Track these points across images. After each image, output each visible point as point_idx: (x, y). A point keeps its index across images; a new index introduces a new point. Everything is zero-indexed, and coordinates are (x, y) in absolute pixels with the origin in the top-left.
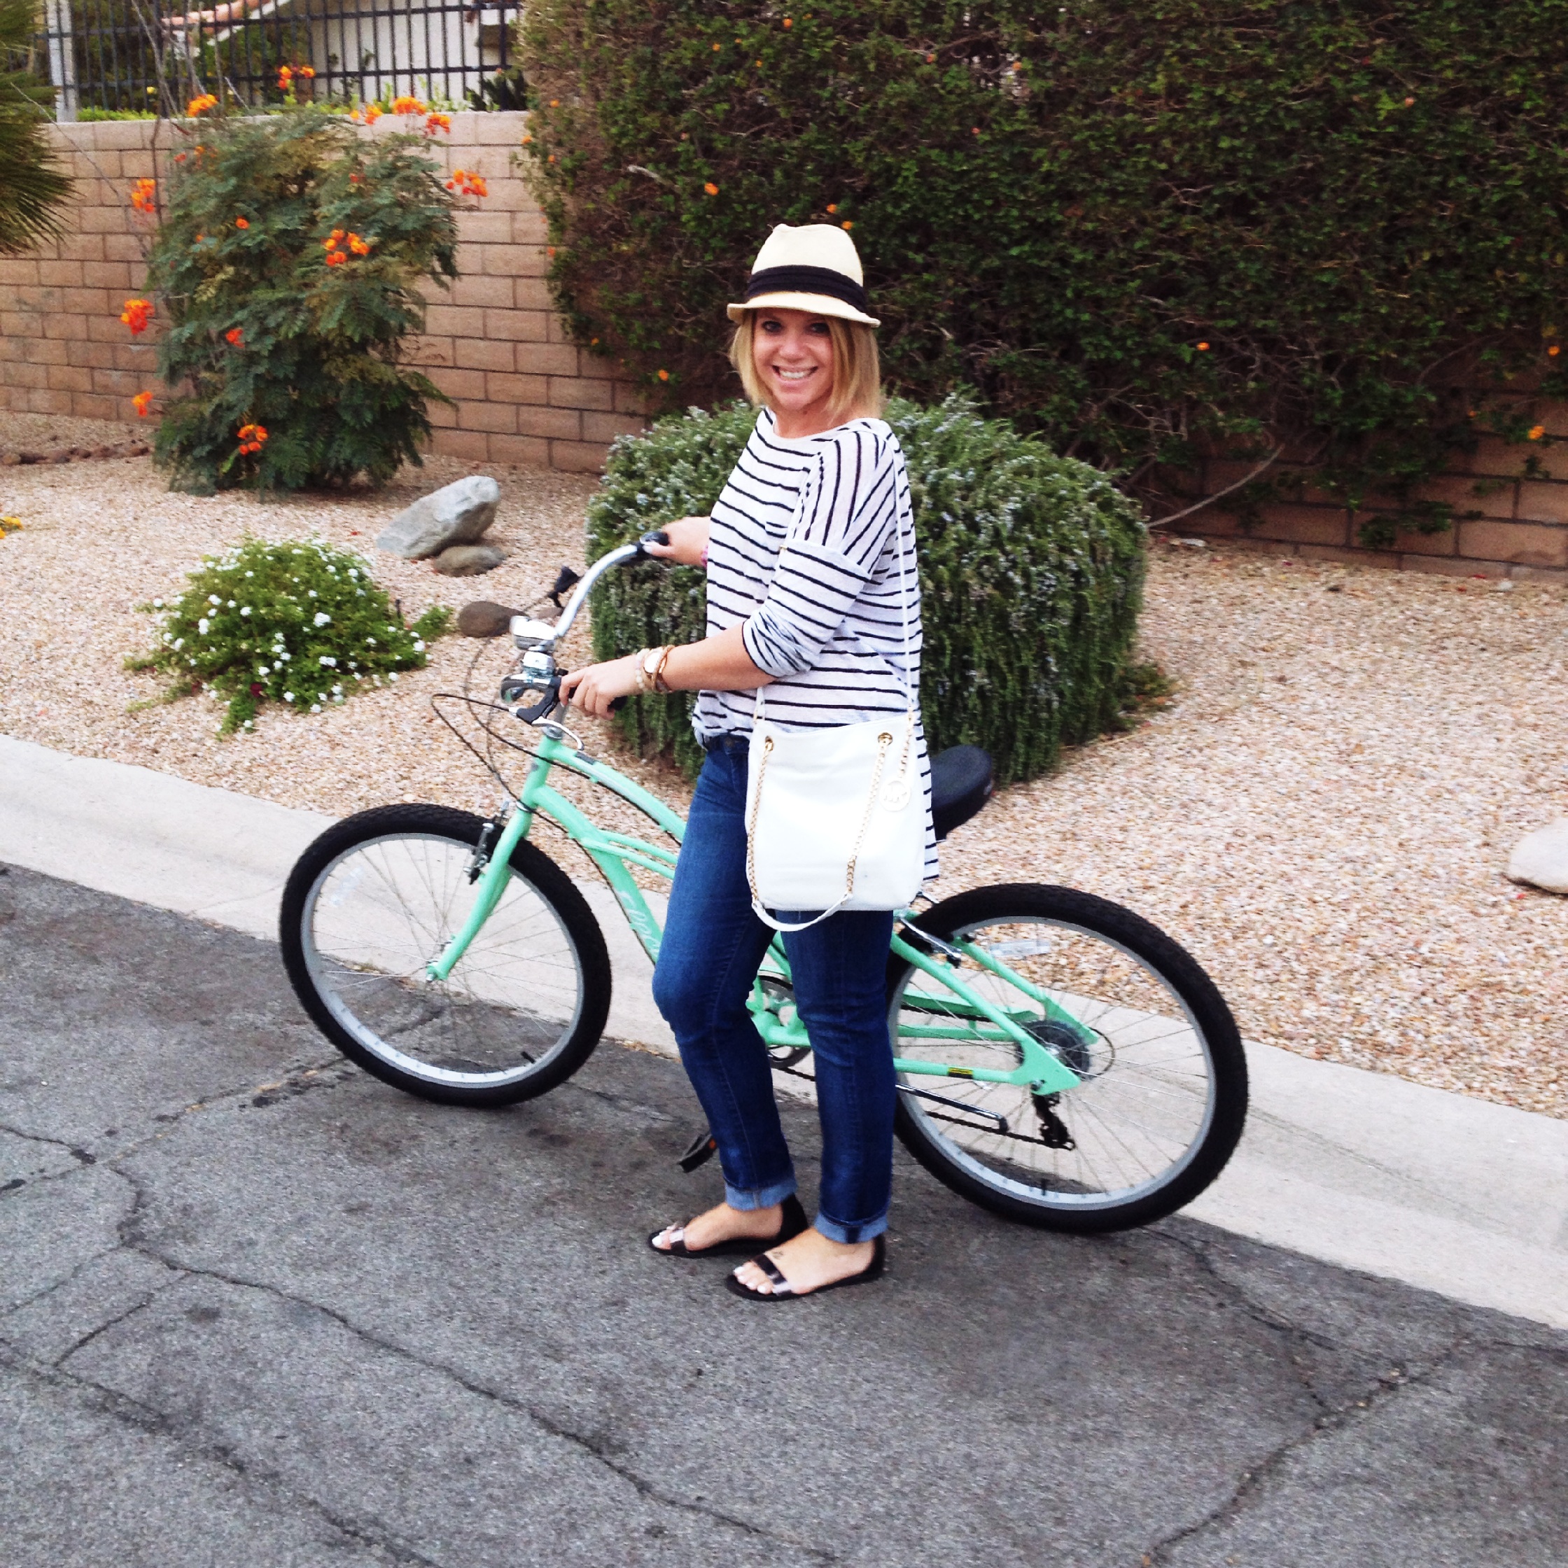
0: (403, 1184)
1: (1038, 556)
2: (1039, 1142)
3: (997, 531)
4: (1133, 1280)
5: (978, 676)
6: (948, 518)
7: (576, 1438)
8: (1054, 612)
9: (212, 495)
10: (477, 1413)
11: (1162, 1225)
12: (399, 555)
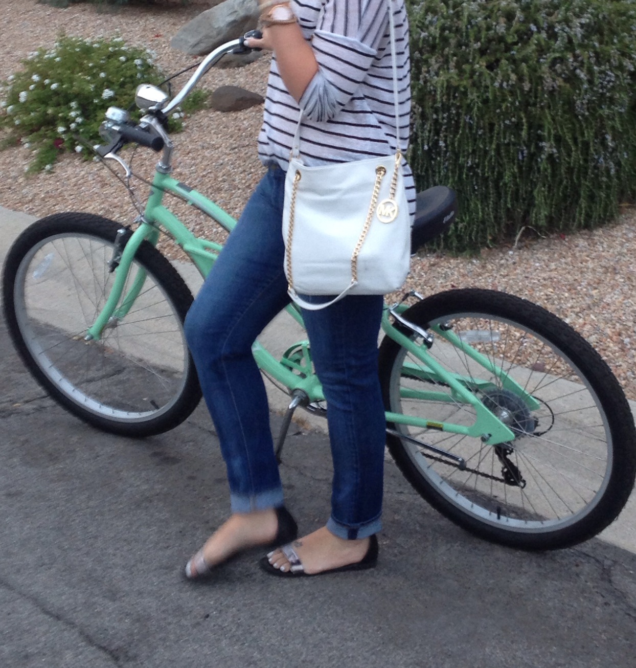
1: (600, 58)
3: (570, 41)
4: (548, 583)
6: (533, 28)
8: (612, 101)
9: (66, 7)
12: (185, 52)
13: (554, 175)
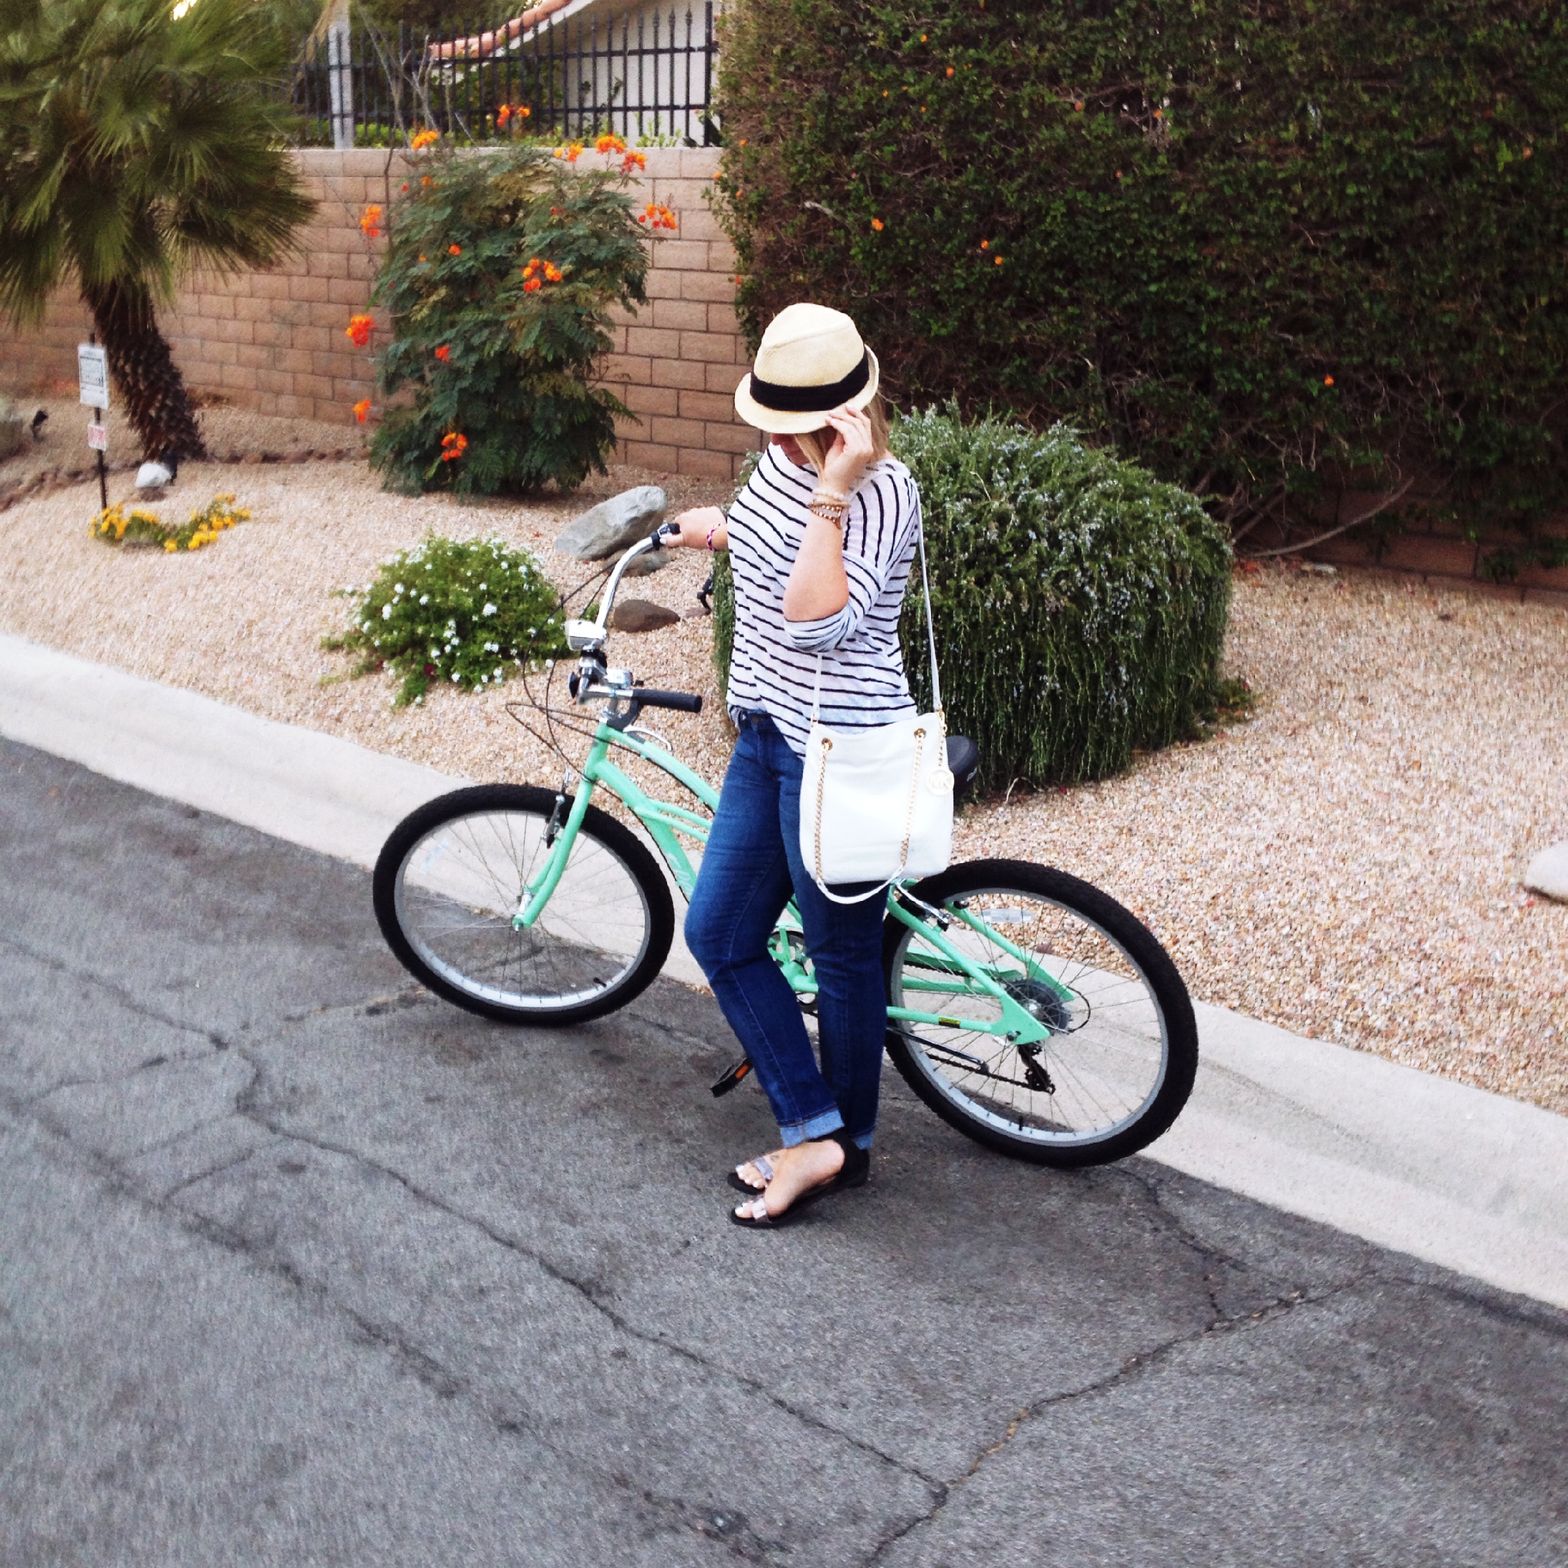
0: (476, 1083)
1: (1115, 572)
2: (1024, 1085)
3: (1077, 550)
4: (1084, 1205)
5: (1050, 681)
6: (1032, 535)
7: (573, 1282)
8: (1127, 625)
9: (419, 496)
10: (496, 1257)
11: (1125, 1163)
12: (574, 554)
13: (1055, 715)
